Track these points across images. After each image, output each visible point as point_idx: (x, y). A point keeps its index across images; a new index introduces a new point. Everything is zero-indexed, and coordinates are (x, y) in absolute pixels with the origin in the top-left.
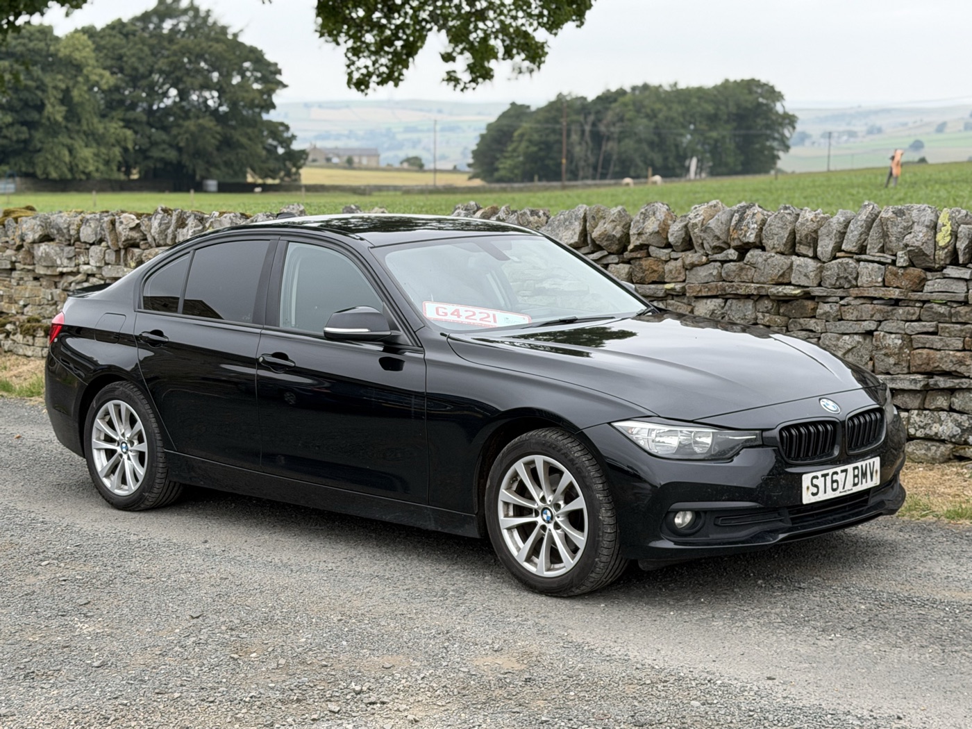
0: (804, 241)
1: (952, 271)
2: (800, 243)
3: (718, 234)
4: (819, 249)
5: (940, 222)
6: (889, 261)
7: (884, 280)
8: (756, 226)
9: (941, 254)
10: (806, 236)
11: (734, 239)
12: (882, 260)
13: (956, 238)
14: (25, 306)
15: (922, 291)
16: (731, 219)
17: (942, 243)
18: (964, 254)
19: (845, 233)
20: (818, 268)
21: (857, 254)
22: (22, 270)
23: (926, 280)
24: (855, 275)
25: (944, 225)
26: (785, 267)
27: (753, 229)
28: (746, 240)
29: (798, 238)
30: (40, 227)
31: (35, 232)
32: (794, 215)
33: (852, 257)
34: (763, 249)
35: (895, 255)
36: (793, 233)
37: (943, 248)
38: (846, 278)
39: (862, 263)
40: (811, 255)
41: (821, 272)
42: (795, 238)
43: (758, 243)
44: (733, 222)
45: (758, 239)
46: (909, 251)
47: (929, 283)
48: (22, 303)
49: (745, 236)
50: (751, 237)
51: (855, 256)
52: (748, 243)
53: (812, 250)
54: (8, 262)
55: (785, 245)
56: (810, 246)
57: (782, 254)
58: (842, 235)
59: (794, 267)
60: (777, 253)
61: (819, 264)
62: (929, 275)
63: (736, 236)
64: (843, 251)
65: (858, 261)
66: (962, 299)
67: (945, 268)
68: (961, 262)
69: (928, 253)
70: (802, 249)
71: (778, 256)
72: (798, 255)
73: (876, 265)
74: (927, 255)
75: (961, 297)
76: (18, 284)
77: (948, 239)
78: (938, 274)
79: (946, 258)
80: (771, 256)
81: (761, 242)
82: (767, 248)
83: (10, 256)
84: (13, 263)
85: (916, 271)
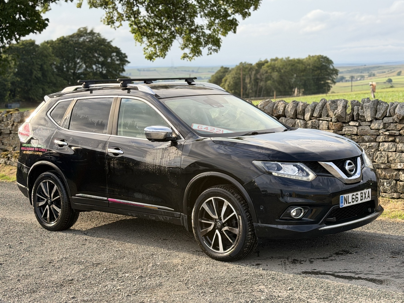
0: (300, 114)
1: (351, 123)
2: (299, 114)
3: (269, 112)
4: (305, 116)
5: (348, 105)
6: (330, 120)
7: (328, 127)
8: (282, 108)
9: (348, 117)
10: (301, 111)
11: (275, 113)
12: (327, 119)
13: (353, 111)
14: (15, 147)
15: (342, 131)
16: (274, 106)
17: (348, 113)
18: (356, 117)
19: (314, 110)
20: (305, 123)
21: (319, 118)
22: (14, 133)
23: (343, 126)
24: (318, 126)
25: (349, 106)
26: (293, 123)
27: (282, 109)
28: (279, 114)
29: (298, 112)
30: (20, 117)
31: (18, 119)
32: (296, 104)
33: (317, 119)
34: (285, 117)
35: (332, 118)
36: (296, 111)
37: (349, 115)
38: (315, 126)
39: (320, 121)
40: (303, 119)
41: (306, 125)
42: (297, 112)
43: (283, 115)
44: (275, 107)
45: (283, 113)
46: (337, 116)
47: (344, 128)
48: (14, 146)
49: (279, 112)
50: (281, 113)
51: (318, 119)
52: (280, 115)
53: (303, 117)
54: (9, 131)
55: (293, 115)
56: (302, 115)
57: (292, 118)
58: (313, 111)
59: (296, 123)
60: (290, 118)
61: (305, 122)
62: (344, 125)
63: (275, 112)
64: (314, 117)
65: (319, 120)
66: (356, 133)
67: (350, 122)
68: (355, 120)
69: (343, 116)
70: (299, 116)
71: (291, 119)
72: (298, 119)
73: (326, 122)
74: (343, 118)
75: (355, 133)
76: (13, 139)
77: (350, 111)
78: (347, 124)
79: (350, 118)
80: (288, 119)
81: (285, 115)
82: (287, 117)
83: (9, 128)
84: (10, 131)
85: (339, 124)
